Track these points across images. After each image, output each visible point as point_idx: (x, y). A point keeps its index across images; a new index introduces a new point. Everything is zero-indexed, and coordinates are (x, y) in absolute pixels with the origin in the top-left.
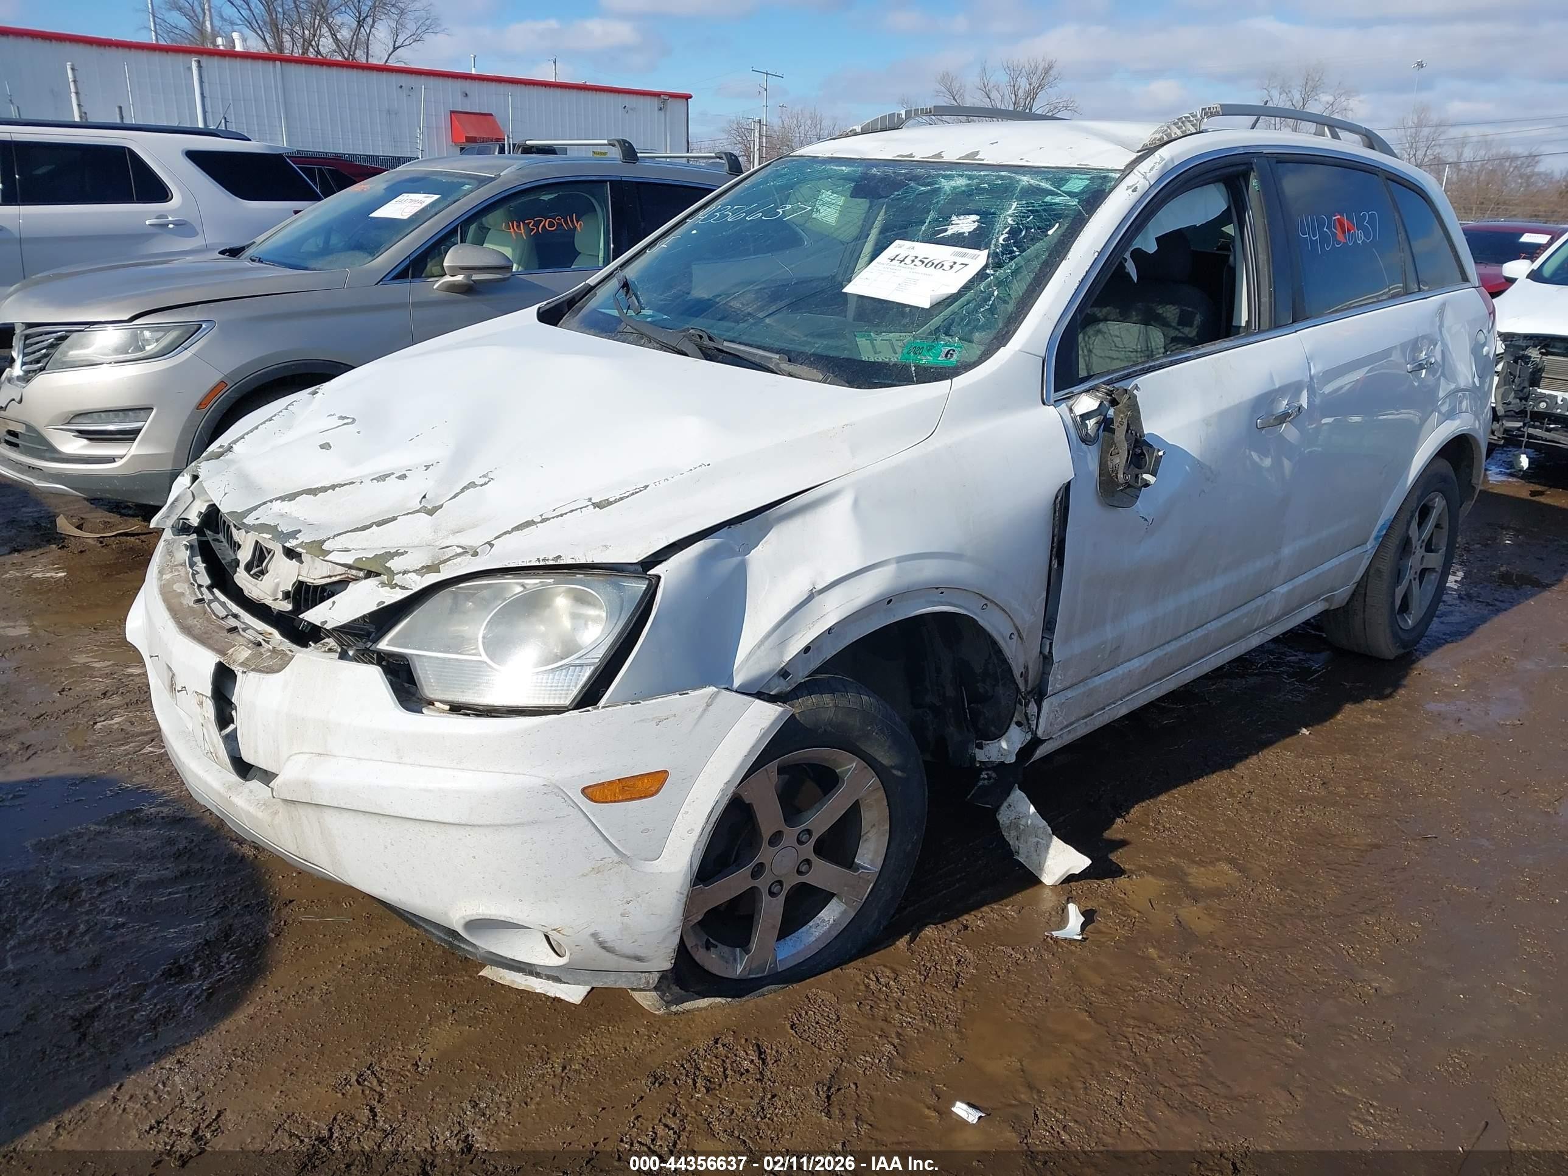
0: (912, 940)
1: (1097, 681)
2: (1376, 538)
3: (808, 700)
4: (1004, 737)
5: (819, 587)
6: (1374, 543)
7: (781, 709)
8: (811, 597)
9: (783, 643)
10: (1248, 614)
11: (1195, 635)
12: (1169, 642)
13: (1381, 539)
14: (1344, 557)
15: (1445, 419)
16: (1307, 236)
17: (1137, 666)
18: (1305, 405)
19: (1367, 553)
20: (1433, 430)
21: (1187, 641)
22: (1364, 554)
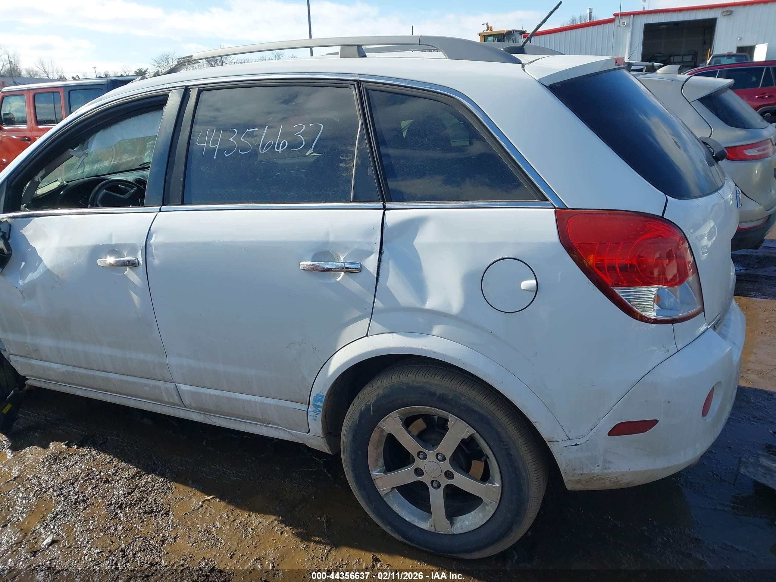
2: (314, 405)
10: (146, 385)
11: (97, 373)
12: (77, 367)
13: (321, 410)
14: (267, 400)
15: (389, 331)
16: (205, 144)
17: (56, 367)
18: (141, 261)
19: (310, 413)
20: (367, 336)
21: (92, 373)
22: (306, 413)
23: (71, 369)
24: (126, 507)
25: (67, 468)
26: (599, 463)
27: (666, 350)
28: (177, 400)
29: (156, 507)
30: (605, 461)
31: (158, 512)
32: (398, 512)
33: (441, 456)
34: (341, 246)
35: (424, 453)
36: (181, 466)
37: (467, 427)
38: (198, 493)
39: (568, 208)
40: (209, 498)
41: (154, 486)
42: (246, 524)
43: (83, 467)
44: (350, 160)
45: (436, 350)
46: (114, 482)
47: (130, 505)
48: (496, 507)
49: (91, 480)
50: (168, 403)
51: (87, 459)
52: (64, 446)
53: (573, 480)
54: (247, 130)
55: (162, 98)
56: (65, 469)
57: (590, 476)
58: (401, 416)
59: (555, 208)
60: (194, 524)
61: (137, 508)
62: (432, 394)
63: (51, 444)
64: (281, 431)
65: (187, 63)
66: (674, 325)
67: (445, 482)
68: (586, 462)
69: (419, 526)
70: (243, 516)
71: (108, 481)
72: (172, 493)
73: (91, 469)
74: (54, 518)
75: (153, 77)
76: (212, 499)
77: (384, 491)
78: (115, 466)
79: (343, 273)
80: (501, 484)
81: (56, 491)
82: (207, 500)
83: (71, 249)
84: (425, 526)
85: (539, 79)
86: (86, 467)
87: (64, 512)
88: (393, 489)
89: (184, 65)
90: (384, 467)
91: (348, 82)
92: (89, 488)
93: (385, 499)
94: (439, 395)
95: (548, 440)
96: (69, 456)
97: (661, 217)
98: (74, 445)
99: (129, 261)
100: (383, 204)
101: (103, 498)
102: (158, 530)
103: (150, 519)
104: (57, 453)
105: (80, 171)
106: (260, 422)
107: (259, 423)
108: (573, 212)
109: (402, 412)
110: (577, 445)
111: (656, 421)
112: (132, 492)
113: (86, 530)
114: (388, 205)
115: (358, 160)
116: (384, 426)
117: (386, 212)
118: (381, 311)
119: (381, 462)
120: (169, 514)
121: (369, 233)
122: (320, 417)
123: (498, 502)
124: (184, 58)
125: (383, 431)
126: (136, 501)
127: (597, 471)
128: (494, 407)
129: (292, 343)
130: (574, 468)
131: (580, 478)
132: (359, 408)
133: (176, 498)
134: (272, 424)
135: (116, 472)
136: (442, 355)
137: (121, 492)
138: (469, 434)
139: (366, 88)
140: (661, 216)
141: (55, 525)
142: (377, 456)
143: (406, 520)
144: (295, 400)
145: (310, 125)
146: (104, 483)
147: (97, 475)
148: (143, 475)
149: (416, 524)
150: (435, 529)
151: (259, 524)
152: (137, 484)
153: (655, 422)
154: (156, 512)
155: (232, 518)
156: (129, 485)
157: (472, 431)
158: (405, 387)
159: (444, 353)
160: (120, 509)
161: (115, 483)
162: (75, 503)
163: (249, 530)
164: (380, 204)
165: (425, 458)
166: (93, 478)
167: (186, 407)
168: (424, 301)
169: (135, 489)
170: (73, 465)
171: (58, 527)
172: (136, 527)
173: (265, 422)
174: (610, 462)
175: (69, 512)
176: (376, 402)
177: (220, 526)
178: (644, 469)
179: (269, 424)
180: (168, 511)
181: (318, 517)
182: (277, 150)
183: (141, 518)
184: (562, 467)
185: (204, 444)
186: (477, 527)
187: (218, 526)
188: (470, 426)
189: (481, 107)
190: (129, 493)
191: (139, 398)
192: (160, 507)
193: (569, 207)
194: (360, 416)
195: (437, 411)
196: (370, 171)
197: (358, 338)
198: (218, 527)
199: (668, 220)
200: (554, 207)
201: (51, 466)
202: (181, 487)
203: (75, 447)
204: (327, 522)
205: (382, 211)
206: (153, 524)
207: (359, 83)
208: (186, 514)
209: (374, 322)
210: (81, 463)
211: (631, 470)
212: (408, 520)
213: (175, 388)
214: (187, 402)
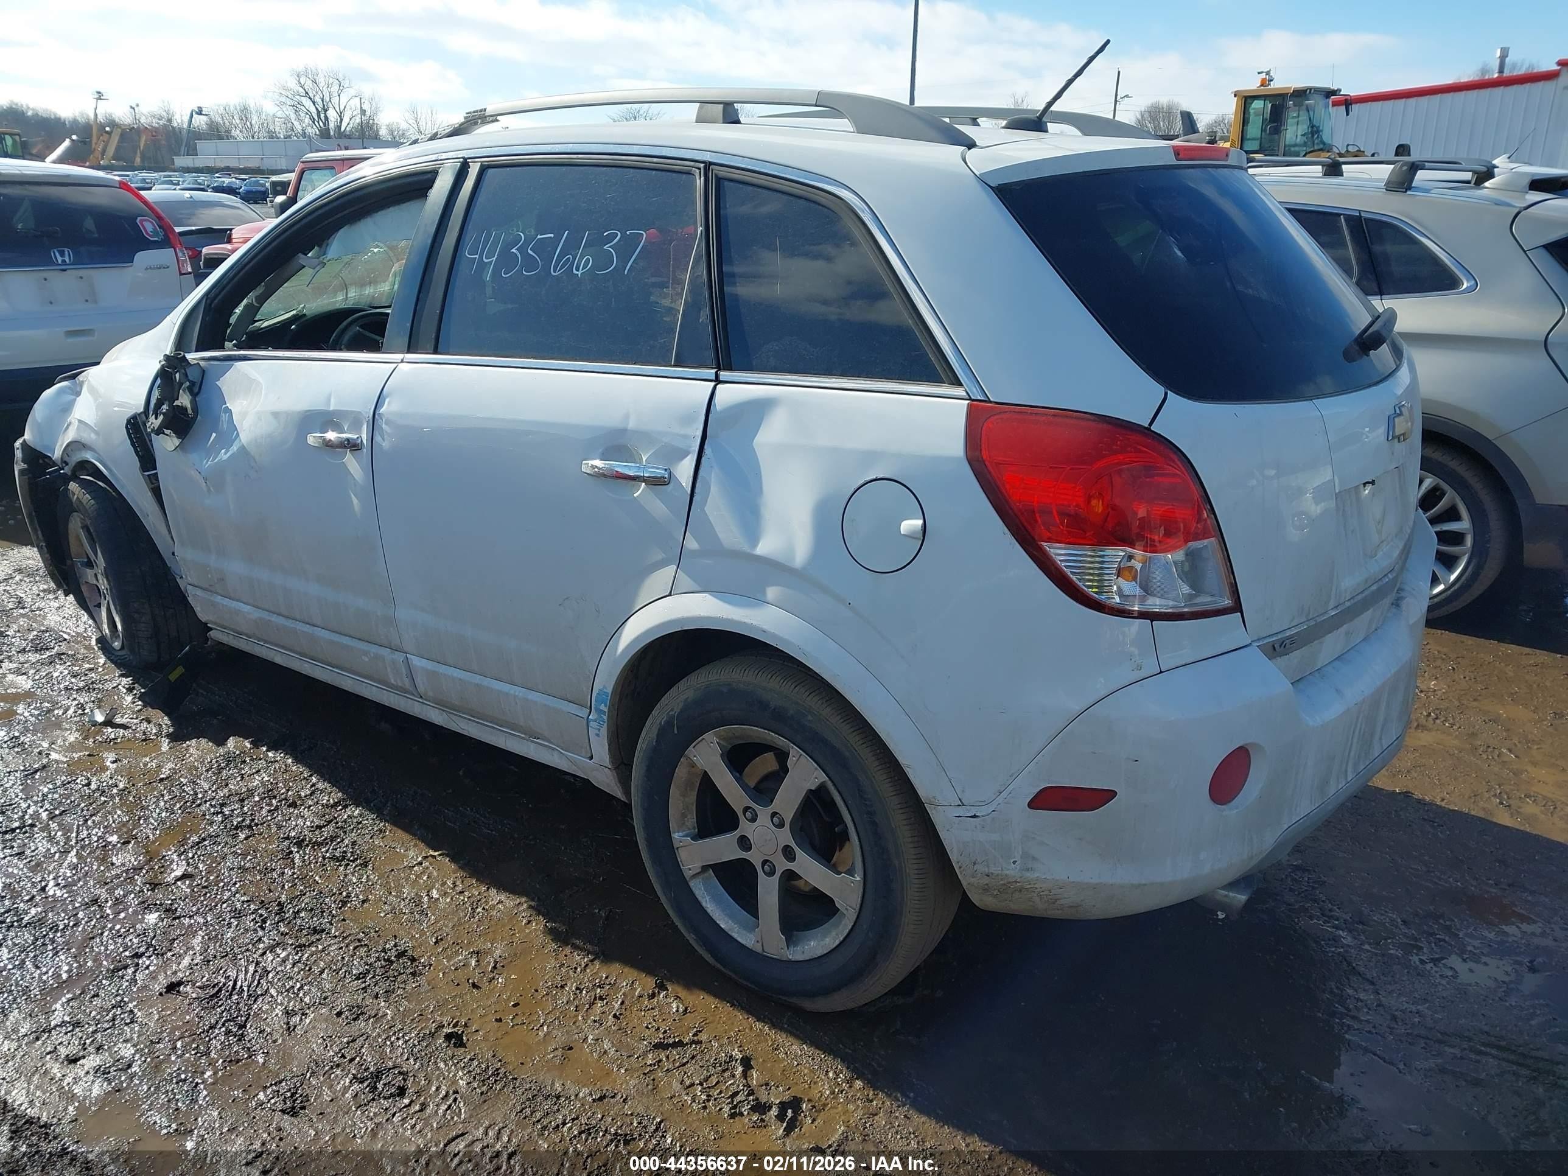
1: (218, 599)
2: (597, 710)
6: (596, 715)
10: (366, 653)
11: (300, 626)
12: (274, 613)
13: (605, 718)
14: (533, 696)
15: (699, 589)
16: (477, 256)
17: (246, 610)
18: (365, 441)
19: (592, 724)
20: (670, 595)
21: (292, 626)
22: (585, 721)
23: (265, 615)
24: (307, 845)
25: (242, 778)
26: (1014, 858)
27: (1135, 666)
28: (407, 684)
29: (352, 852)
30: (1025, 855)
31: (351, 861)
32: (709, 911)
33: (779, 818)
34: (646, 437)
35: (754, 810)
36: (412, 801)
37: (816, 769)
38: (422, 845)
39: (991, 402)
40: (436, 854)
41: (361, 823)
42: (478, 901)
43: (266, 778)
44: (678, 294)
45: (765, 627)
46: (303, 807)
47: (314, 844)
48: (854, 919)
49: (270, 799)
50: (396, 688)
51: (275, 768)
52: (249, 746)
53: (975, 884)
54: (539, 237)
55: (429, 176)
56: (239, 779)
57: (1002, 880)
58: (721, 742)
59: (970, 399)
60: (399, 888)
61: (323, 850)
62: (763, 705)
63: (231, 738)
64: (556, 754)
65: (480, 121)
66: (1154, 622)
67: (782, 865)
68: (993, 851)
69: (739, 939)
70: (477, 889)
71: (293, 805)
72: (383, 838)
73: (277, 784)
74: (198, 843)
75: (428, 140)
76: (439, 855)
77: (690, 869)
78: (313, 785)
79: (644, 484)
80: (862, 877)
81: (214, 806)
82: (431, 856)
83: (276, 415)
84: (747, 939)
85: (980, 175)
86: (269, 780)
87: (215, 837)
88: (705, 868)
89: (476, 123)
90: (697, 830)
91: (692, 163)
92: (264, 811)
93: (691, 884)
94: (774, 709)
95: (927, 801)
96: (251, 760)
97: (1146, 428)
98: (264, 746)
99: (348, 440)
100: (716, 372)
101: (279, 827)
102: (342, 886)
103: (337, 869)
104: (234, 753)
105: (340, 297)
106: (525, 734)
107: (523, 736)
108: (996, 408)
109: (722, 733)
110: (974, 816)
111: (1112, 794)
112: (324, 826)
113: (238, 869)
114: (724, 375)
115: (689, 295)
116: (695, 756)
117: (719, 386)
118: (694, 553)
119: (692, 820)
120: (366, 866)
121: (686, 419)
122: (604, 731)
123: (857, 909)
124: (474, 112)
125: (693, 765)
126: (325, 840)
127: (1012, 871)
128: (857, 738)
129: (567, 598)
130: (973, 860)
131: (987, 882)
132: (658, 722)
133: (386, 846)
134: (543, 740)
135: (311, 795)
136: (774, 636)
137: (308, 823)
138: (817, 782)
139: (716, 175)
140: (1147, 425)
141: (196, 853)
142: (684, 809)
143: (721, 927)
144: (572, 699)
145: (628, 233)
146: (289, 806)
147: (283, 794)
148: (350, 805)
149: (735, 935)
150: (763, 949)
151: (497, 903)
152: (336, 816)
153: (1110, 795)
154: (348, 860)
155: (459, 888)
156: (324, 816)
157: (823, 777)
158: (725, 690)
159: (776, 633)
160: (298, 848)
161: (304, 809)
162: (237, 828)
163: (479, 910)
164: (711, 373)
165: (754, 819)
166: (275, 797)
167: (421, 697)
168: (754, 540)
169: (332, 821)
170: (253, 774)
171: (199, 857)
172: (312, 876)
173: (532, 735)
174: (1034, 858)
175: (224, 838)
176: (681, 711)
177: (437, 896)
178: (1094, 881)
179: (538, 738)
180: (367, 862)
181: (595, 908)
182: (575, 272)
183: (324, 865)
184: (954, 857)
185: (461, 773)
186: (825, 952)
187: (434, 896)
188: (820, 767)
189: (881, 220)
190: (319, 827)
191: (360, 676)
192: (358, 855)
193: (991, 399)
194: (658, 735)
195: (772, 736)
196: (704, 316)
197: (657, 598)
198: (432, 898)
199: (1159, 435)
200: (967, 397)
201: (220, 770)
202: (400, 833)
203: (264, 749)
204: (607, 918)
205: (713, 384)
206: (339, 876)
207: (708, 165)
208: (393, 870)
209: (683, 574)
210: (265, 772)
211: (1071, 879)
212: (723, 927)
213: (405, 661)
214: (421, 689)
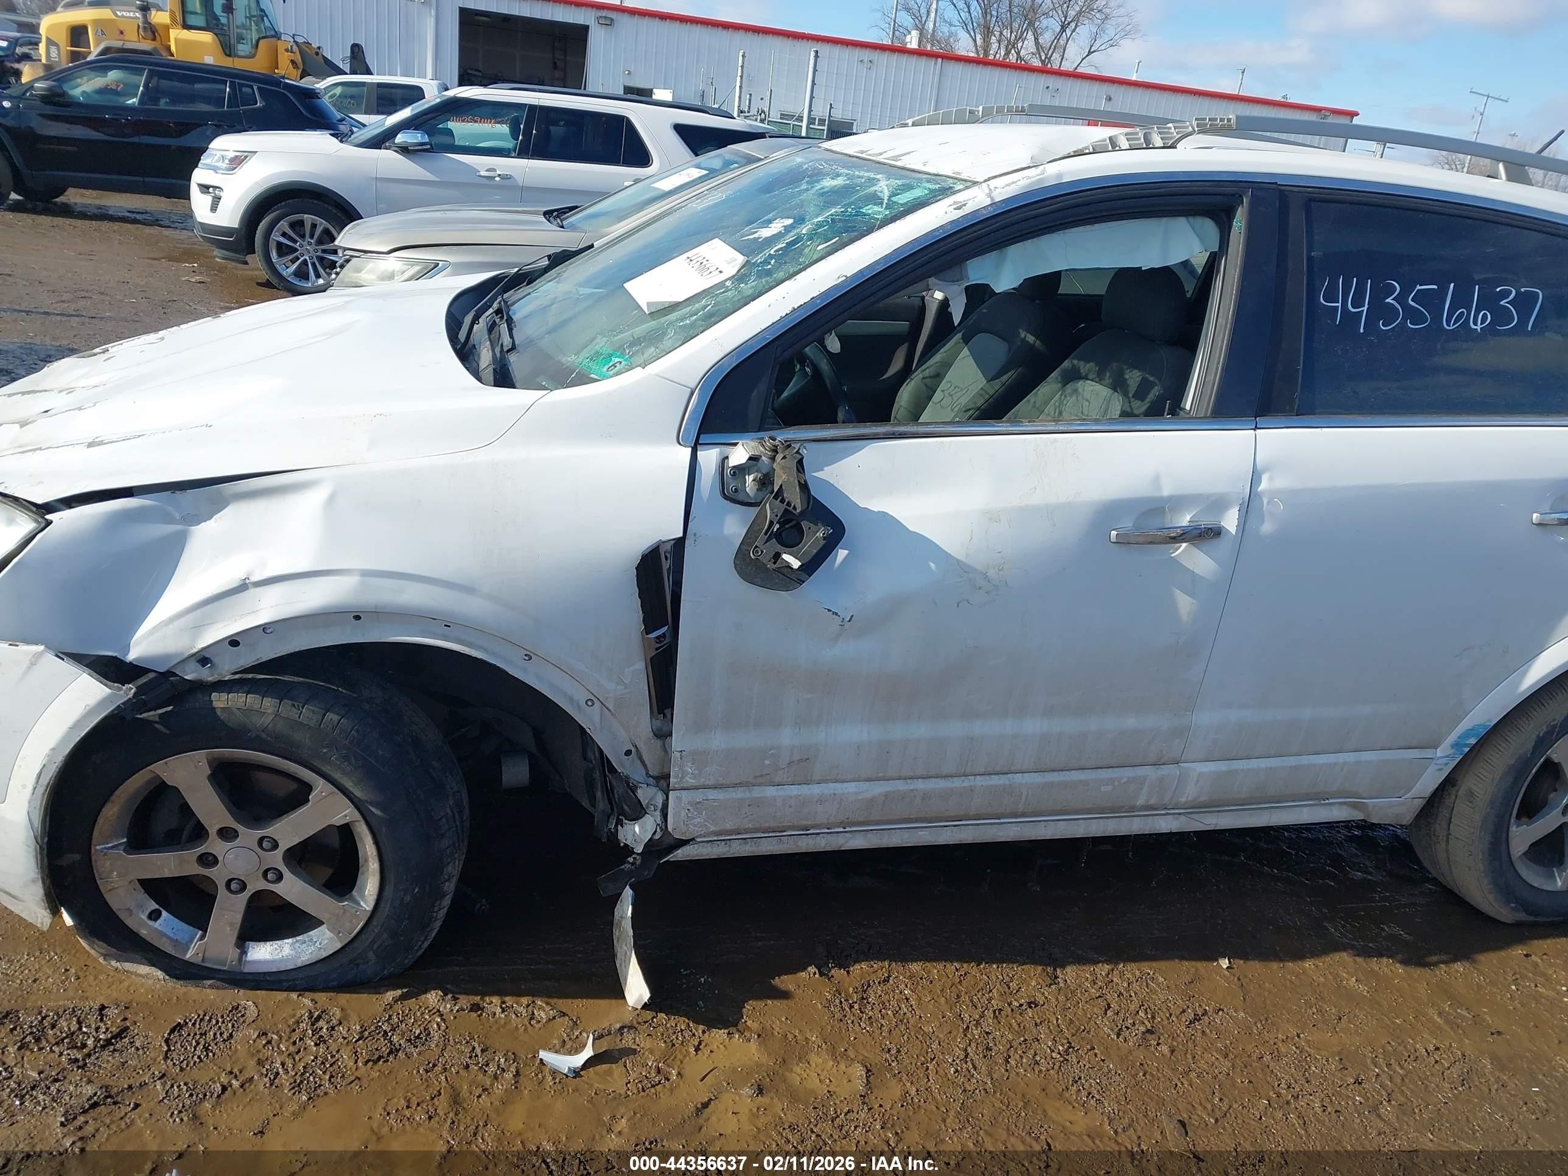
0: (403, 998)
1: (770, 791)
2: (1456, 745)
3: (241, 697)
4: (640, 821)
5: (255, 578)
6: (1450, 751)
7: (107, 691)
8: (243, 587)
9: (198, 628)
16: (1339, 305)
18: (1232, 528)
19: (1438, 761)
22: (1430, 761)
32: (1526, 879)
40: (1225, 963)
54: (1418, 287)
69: (1548, 888)
77: (1519, 852)
88: (1531, 845)
93: (1516, 865)
98: (831, 969)
144: (1418, 745)
149: (1545, 887)
182: (1473, 326)
203: (839, 972)
212: (1536, 886)
213: (1182, 772)
